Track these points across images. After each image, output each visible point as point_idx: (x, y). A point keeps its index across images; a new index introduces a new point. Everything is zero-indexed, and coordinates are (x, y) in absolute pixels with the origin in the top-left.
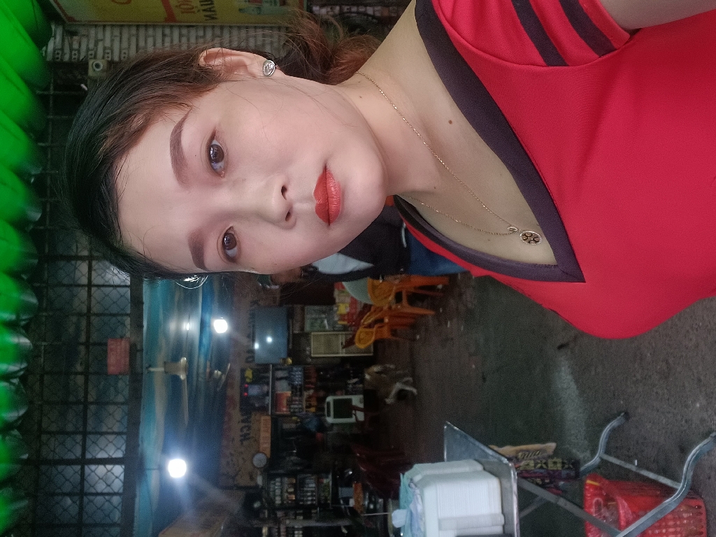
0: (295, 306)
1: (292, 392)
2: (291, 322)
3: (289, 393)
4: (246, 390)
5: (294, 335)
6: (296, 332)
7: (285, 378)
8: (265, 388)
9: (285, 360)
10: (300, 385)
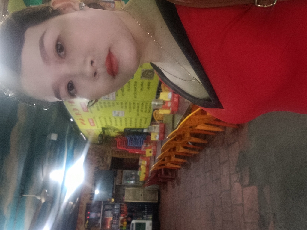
0: (118, 170)
1: (113, 218)
2: (115, 179)
3: (111, 218)
4: (89, 215)
5: (116, 186)
6: (117, 184)
7: (110, 210)
8: (99, 215)
9: (110, 199)
10: (118, 214)
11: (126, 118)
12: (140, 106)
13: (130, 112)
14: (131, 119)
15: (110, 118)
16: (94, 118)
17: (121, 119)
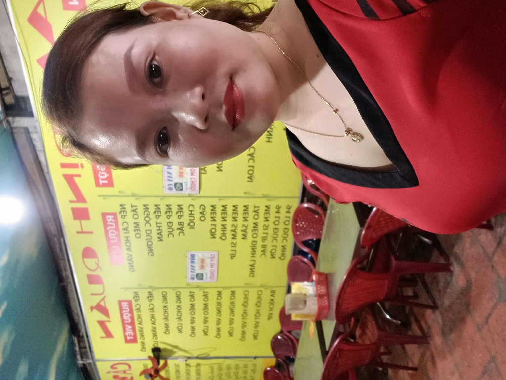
11: (220, 293)
12: (261, 222)
13: (233, 256)
14: (233, 293)
15: (179, 298)
16: (136, 295)
17: (206, 296)
